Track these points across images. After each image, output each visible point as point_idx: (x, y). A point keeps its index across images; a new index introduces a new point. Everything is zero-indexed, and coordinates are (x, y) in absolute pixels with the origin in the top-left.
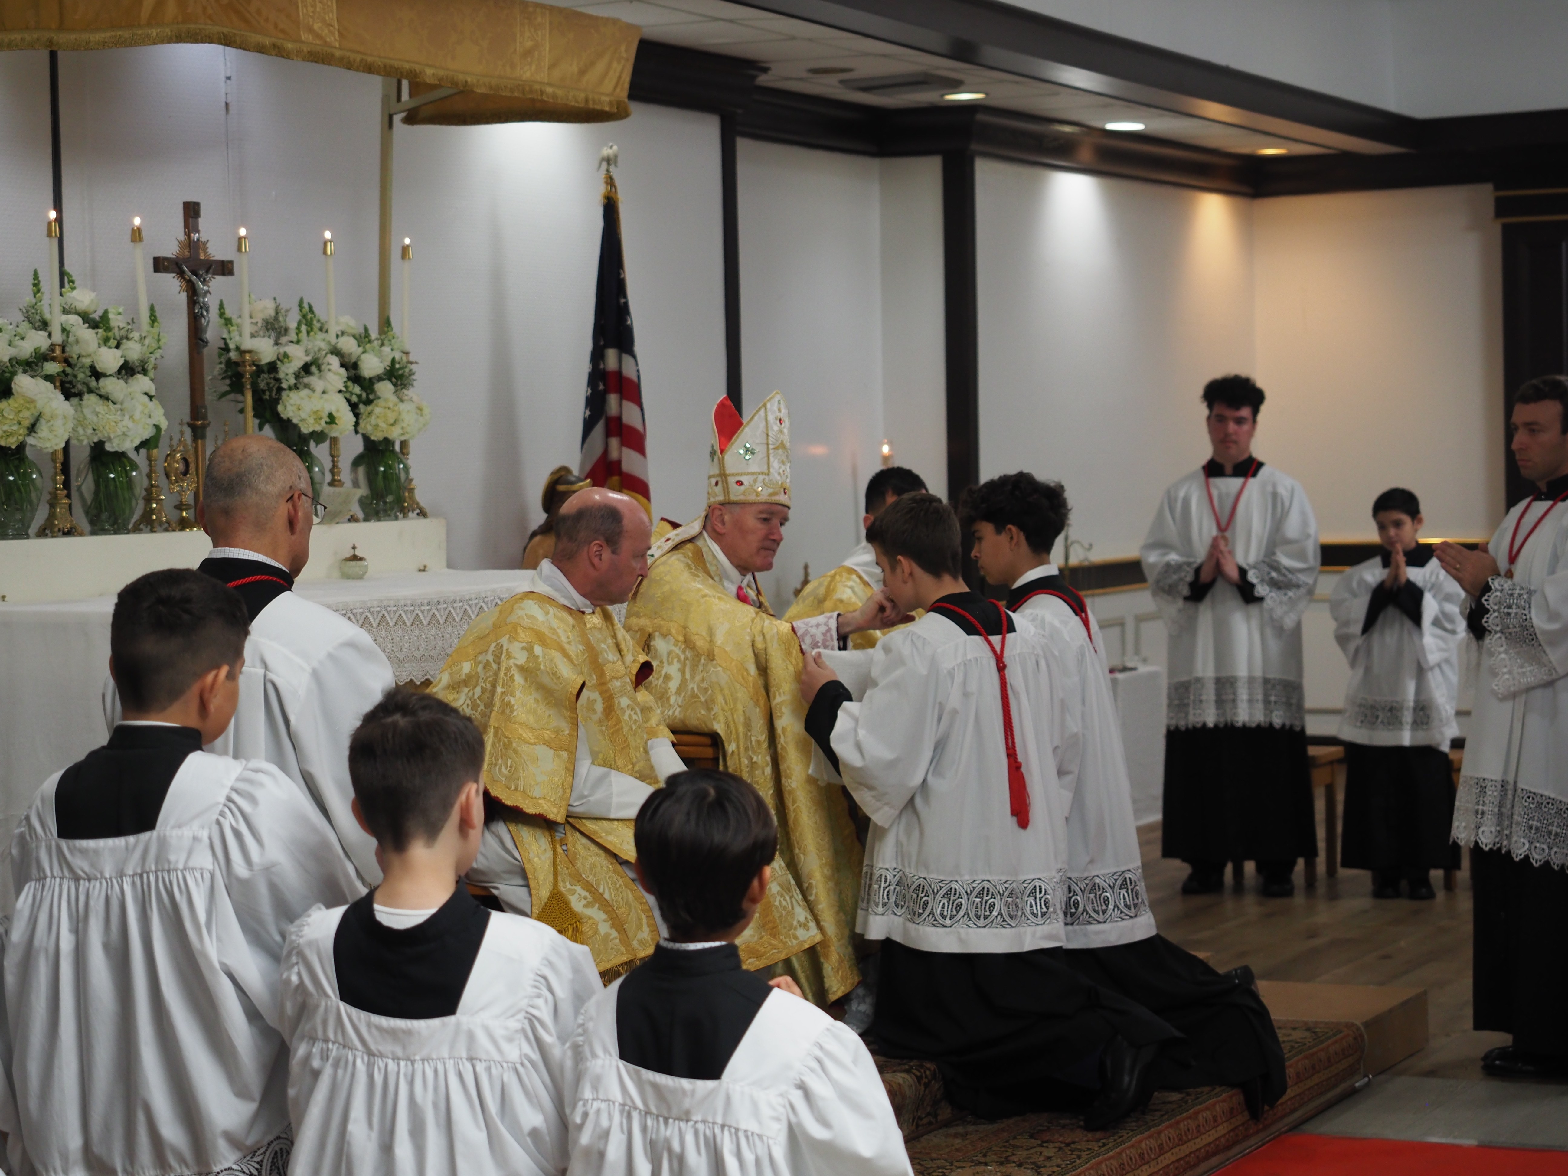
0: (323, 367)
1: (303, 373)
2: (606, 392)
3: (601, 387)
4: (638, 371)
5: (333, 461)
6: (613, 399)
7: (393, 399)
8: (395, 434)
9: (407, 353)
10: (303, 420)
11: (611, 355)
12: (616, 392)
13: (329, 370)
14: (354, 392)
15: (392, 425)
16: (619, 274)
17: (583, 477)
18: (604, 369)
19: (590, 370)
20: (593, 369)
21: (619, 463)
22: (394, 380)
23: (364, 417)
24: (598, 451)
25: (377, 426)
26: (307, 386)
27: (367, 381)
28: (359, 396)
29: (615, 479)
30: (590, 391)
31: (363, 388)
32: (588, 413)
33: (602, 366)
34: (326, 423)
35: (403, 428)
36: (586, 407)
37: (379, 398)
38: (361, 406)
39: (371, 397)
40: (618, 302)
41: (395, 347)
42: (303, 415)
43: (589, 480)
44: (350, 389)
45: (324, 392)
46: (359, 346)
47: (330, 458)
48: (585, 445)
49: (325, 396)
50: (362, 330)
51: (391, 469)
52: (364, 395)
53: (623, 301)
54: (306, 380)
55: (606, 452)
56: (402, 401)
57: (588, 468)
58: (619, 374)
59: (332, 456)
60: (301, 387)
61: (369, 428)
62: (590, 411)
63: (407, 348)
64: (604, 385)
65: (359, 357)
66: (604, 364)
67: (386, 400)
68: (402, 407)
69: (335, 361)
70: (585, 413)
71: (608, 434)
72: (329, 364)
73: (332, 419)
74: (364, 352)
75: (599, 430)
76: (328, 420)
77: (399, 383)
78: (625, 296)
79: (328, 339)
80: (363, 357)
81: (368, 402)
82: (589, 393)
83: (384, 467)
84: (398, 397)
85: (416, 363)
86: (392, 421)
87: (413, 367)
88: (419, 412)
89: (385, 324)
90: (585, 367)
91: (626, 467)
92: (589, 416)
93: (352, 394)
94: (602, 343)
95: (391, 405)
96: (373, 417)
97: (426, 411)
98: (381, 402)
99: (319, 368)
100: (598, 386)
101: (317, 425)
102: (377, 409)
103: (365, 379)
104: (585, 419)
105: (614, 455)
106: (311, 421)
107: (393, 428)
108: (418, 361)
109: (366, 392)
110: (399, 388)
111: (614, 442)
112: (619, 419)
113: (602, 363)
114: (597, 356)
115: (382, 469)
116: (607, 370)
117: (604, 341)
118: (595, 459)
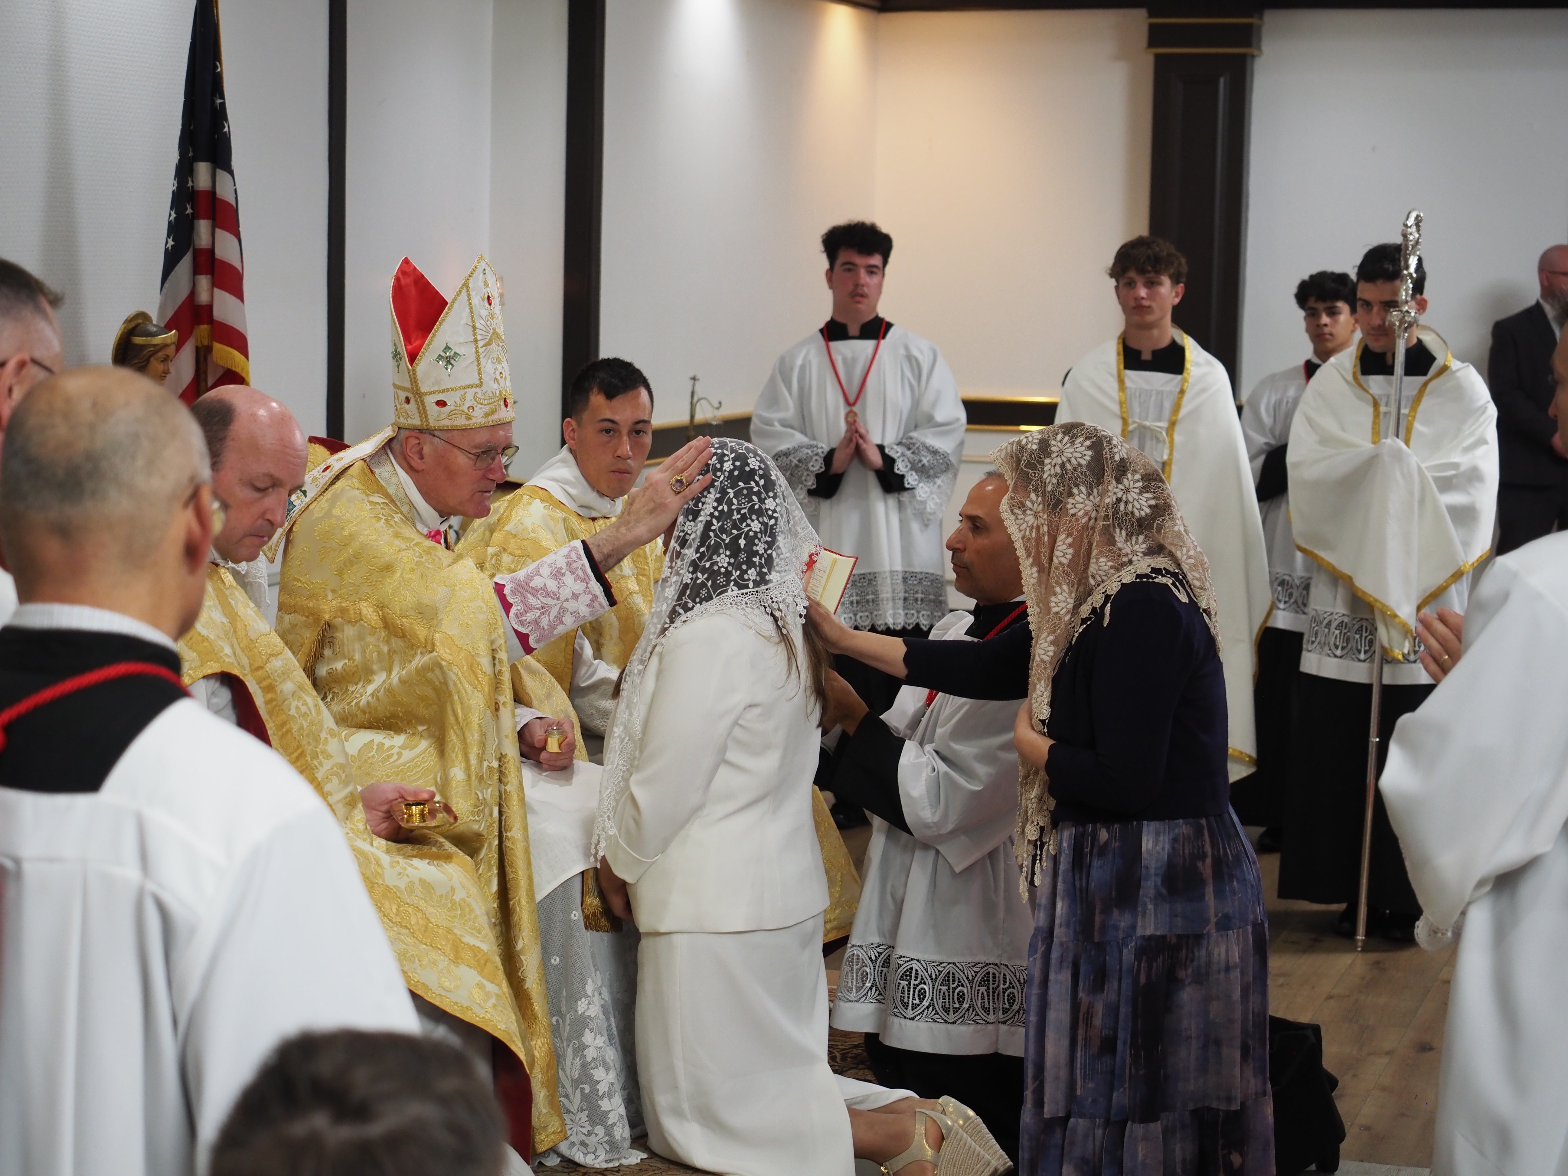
2: (195, 216)
3: (189, 211)
4: (235, 191)
6: (203, 226)
11: (203, 169)
12: (207, 217)
16: (217, 68)
17: (162, 325)
18: (192, 187)
19: (175, 188)
20: (178, 187)
21: (210, 308)
24: (184, 294)
29: (207, 328)
30: (174, 215)
32: (171, 243)
33: (190, 184)
36: (168, 236)
40: (215, 102)
43: (174, 331)
48: (166, 285)
53: (218, 102)
55: (193, 294)
57: (170, 314)
58: (211, 195)
62: (173, 241)
64: (192, 208)
66: (193, 181)
70: (167, 243)
71: (197, 270)
75: (185, 265)
78: (222, 96)
82: (172, 218)
90: (169, 184)
91: (218, 314)
92: (172, 246)
94: (191, 154)
100: (186, 209)
104: (166, 250)
105: (203, 297)
111: (204, 281)
112: (211, 251)
113: (190, 179)
114: (184, 170)
116: (196, 189)
117: (193, 151)
118: (179, 302)
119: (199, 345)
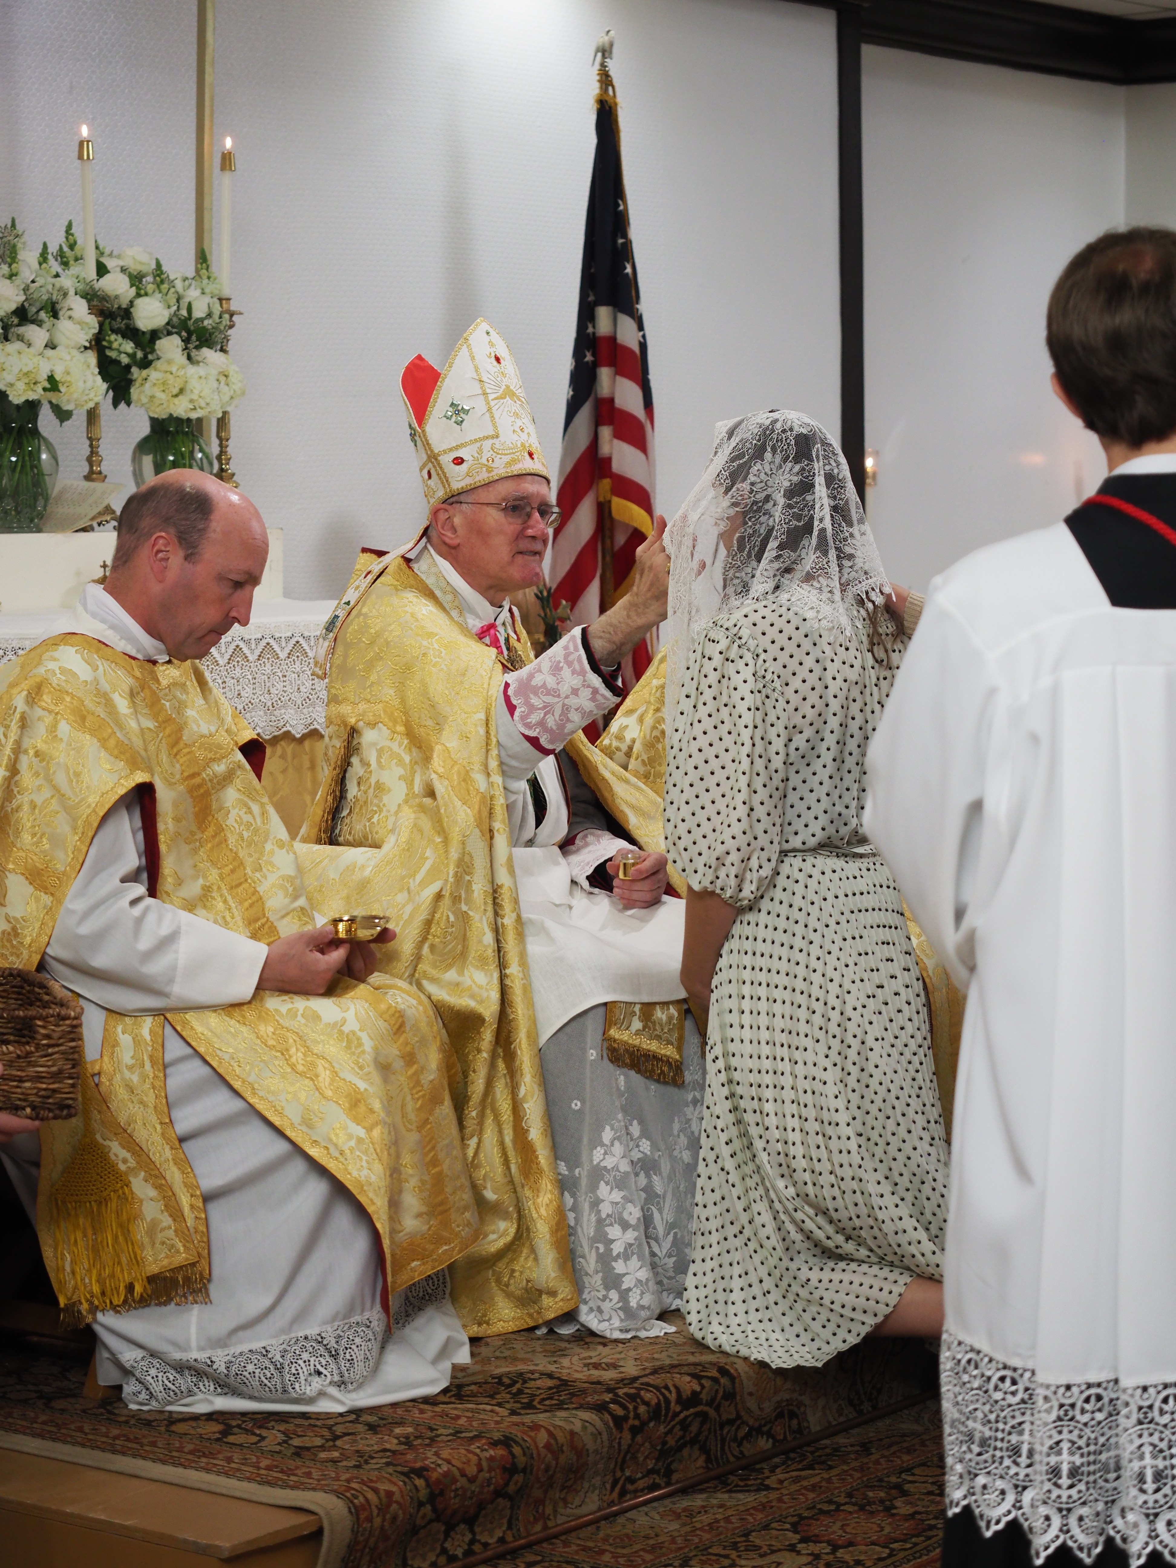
0: (61, 313)
1: (16, 321)
2: (595, 365)
3: (589, 358)
4: (644, 336)
5: (91, 446)
6: (605, 374)
7: (182, 359)
8: (181, 408)
9: (228, 299)
10: (12, 385)
11: (603, 314)
12: (610, 365)
13: (70, 318)
14: (122, 349)
15: (176, 396)
16: (617, 205)
18: (594, 333)
20: (578, 334)
21: (609, 460)
22: (184, 334)
23: (137, 384)
24: (585, 443)
25: (152, 397)
26: (20, 338)
27: (148, 336)
28: (132, 356)
29: (606, 483)
30: (574, 364)
31: (138, 344)
32: (571, 393)
33: (590, 330)
34: (45, 389)
35: (191, 401)
36: (570, 386)
37: (158, 359)
38: (134, 370)
39: (150, 357)
40: (615, 242)
41: (207, 290)
42: (9, 377)
44: (115, 345)
45: (51, 345)
46: (132, 286)
47: (88, 442)
49: (49, 352)
50: (154, 266)
51: (183, 458)
52: (140, 355)
53: (621, 241)
54: (22, 330)
55: (593, 446)
56: (198, 362)
58: (612, 340)
59: (90, 439)
60: (14, 338)
61: (144, 400)
62: (573, 390)
63: (226, 293)
64: (593, 355)
65: (131, 302)
66: (594, 327)
67: (169, 362)
68: (192, 370)
69: (80, 307)
70: (568, 393)
71: (598, 421)
72: (70, 309)
73: (53, 384)
74: (146, 294)
75: (586, 414)
76: (48, 386)
77: (194, 338)
78: (625, 235)
79: (83, 275)
80: (139, 302)
81: (145, 364)
82: (573, 367)
83: (174, 455)
84: (189, 358)
85: (241, 314)
86: (175, 391)
87: (235, 318)
88: (223, 379)
89: (202, 258)
91: (616, 467)
92: (572, 396)
93: (120, 352)
94: (592, 298)
95: (174, 370)
96: (148, 385)
97: (233, 378)
98: (158, 364)
99: (55, 315)
100: (585, 356)
101: (30, 393)
102: (154, 374)
103: (144, 333)
104: (568, 401)
105: (604, 449)
106: (20, 386)
107: (176, 400)
108: (242, 310)
109: (143, 350)
110: (191, 346)
111: (606, 432)
112: (611, 400)
113: (590, 326)
114: (586, 314)
115: (171, 458)
116: (598, 335)
117: (595, 295)
118: (577, 455)
119: (601, 499)
